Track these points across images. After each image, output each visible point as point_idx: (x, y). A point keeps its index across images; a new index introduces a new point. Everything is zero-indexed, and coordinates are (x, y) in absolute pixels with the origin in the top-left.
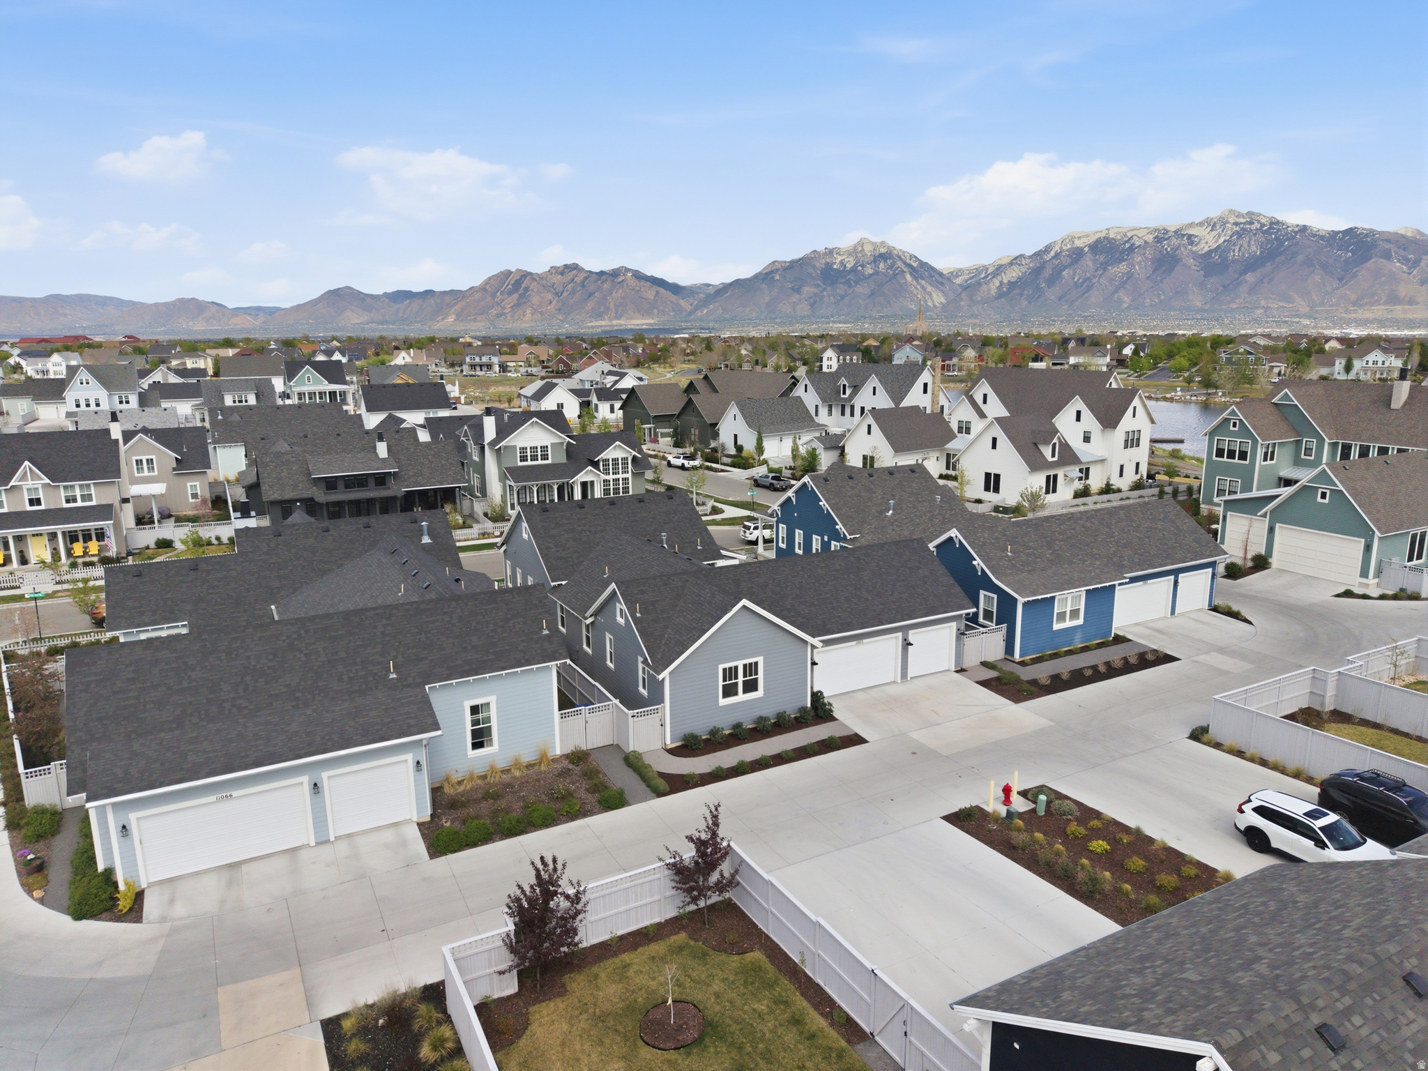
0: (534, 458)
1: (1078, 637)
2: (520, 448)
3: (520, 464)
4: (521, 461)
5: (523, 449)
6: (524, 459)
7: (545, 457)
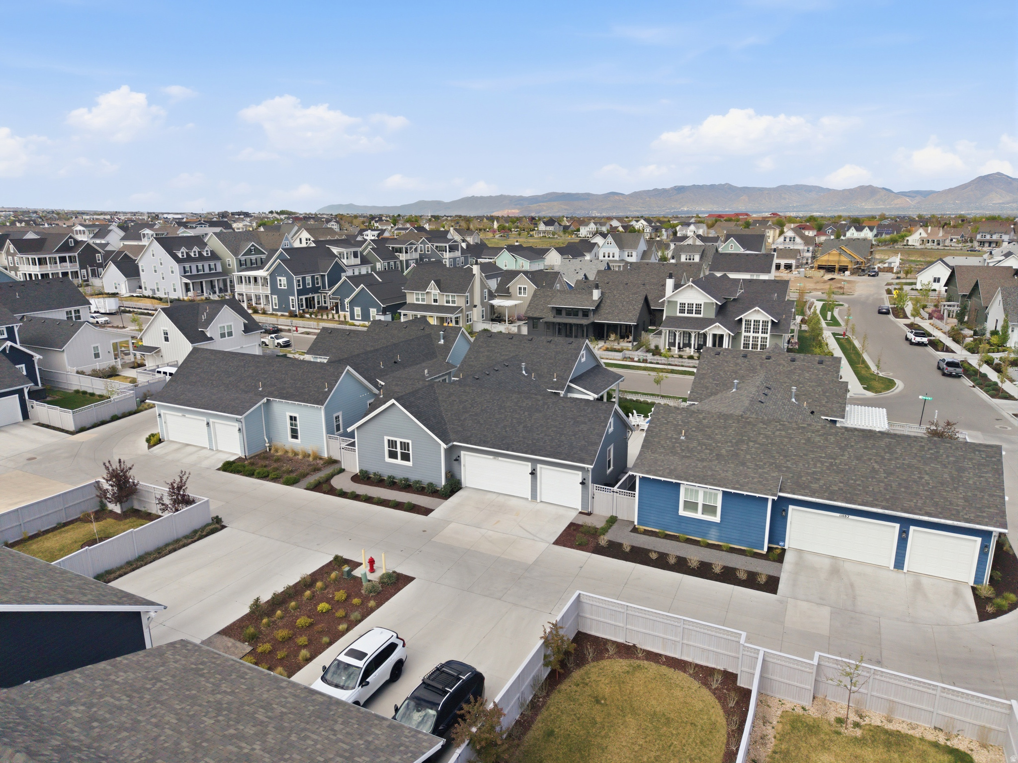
0: (690, 312)
1: (713, 532)
2: (680, 304)
3: (679, 314)
4: (680, 313)
5: (683, 305)
6: (682, 311)
7: (698, 312)
